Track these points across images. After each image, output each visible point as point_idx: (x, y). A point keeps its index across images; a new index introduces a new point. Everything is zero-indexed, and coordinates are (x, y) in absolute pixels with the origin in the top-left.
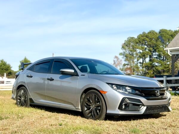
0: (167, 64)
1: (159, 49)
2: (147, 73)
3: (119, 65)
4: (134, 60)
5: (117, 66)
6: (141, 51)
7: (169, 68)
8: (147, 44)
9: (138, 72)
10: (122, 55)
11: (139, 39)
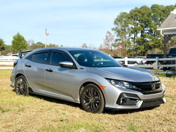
0: (158, 40)
1: (150, 25)
2: (139, 48)
3: (111, 40)
4: (126, 35)
5: (109, 41)
6: (133, 27)
7: (160, 44)
8: (139, 19)
9: (130, 48)
10: (114, 30)
11: (132, 14)
